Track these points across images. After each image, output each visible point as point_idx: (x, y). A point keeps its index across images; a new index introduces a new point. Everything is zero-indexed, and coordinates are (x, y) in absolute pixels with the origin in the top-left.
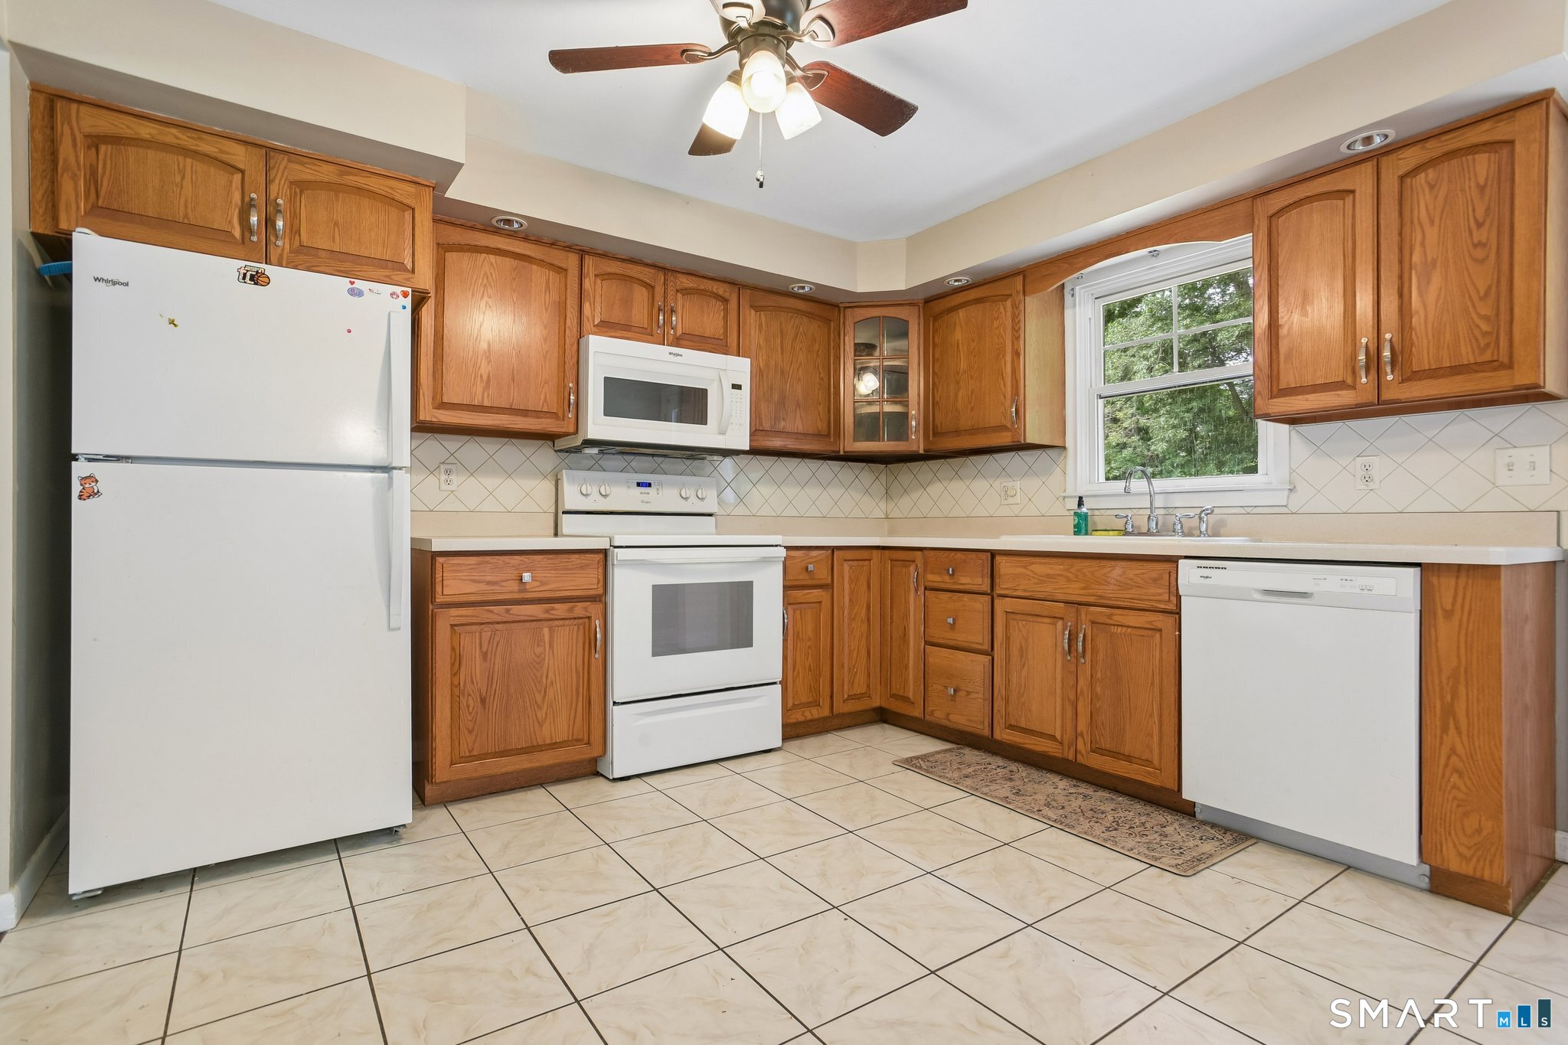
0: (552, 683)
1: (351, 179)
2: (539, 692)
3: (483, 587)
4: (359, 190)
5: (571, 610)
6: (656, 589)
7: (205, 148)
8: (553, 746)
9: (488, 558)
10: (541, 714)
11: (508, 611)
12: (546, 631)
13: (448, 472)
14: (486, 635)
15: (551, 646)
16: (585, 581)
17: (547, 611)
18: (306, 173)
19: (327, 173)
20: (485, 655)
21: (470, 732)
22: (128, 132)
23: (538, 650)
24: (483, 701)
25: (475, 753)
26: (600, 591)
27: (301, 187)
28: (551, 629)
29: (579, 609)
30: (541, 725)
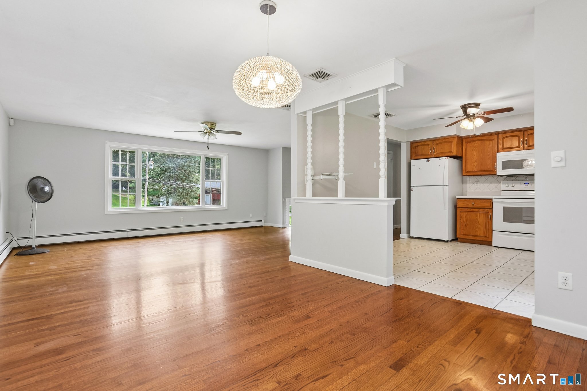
0: (479, 224)
1: (443, 141)
2: (477, 225)
3: (465, 205)
4: (445, 142)
5: (484, 210)
6: (504, 207)
7: (426, 143)
8: (480, 236)
9: (467, 200)
10: (477, 230)
11: (470, 209)
12: (478, 214)
13: (477, 183)
14: (466, 213)
15: (479, 217)
16: (488, 205)
17: (478, 210)
18: (437, 142)
19: (440, 141)
20: (466, 217)
21: (463, 230)
22: (418, 145)
23: (476, 217)
24: (465, 225)
25: (464, 234)
26: (491, 207)
27: (437, 144)
28: (479, 213)
29: (486, 210)
30: (477, 232)
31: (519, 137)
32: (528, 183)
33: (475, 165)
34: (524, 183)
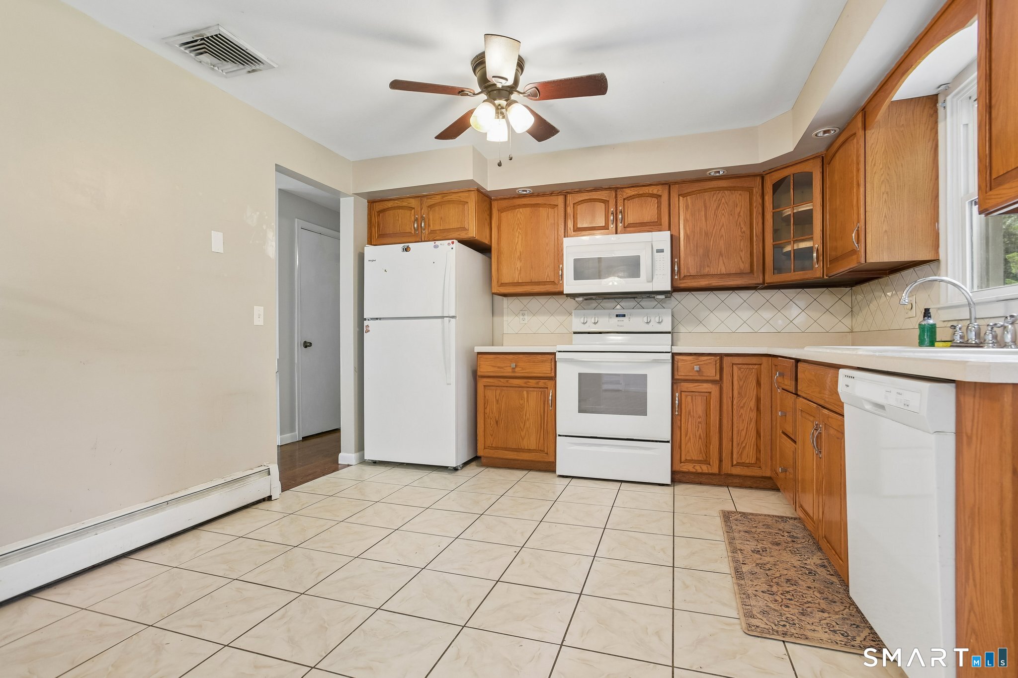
0: (528, 419)
1: (446, 198)
2: (522, 423)
3: (496, 369)
4: (449, 202)
5: (537, 383)
6: (580, 374)
7: (405, 204)
8: (529, 451)
9: (498, 356)
10: (523, 434)
11: (507, 381)
12: (525, 393)
13: (523, 315)
14: (498, 392)
15: (527, 401)
16: (544, 369)
17: (526, 383)
18: (431, 202)
19: (438, 199)
20: (497, 401)
21: (492, 435)
22: (386, 207)
23: (521, 402)
24: (497, 422)
25: (493, 446)
26: (553, 375)
27: (431, 207)
28: (527, 391)
29: (542, 383)
30: (523, 439)
31: (605, 202)
32: (624, 316)
33: (519, 269)
34: (617, 316)
